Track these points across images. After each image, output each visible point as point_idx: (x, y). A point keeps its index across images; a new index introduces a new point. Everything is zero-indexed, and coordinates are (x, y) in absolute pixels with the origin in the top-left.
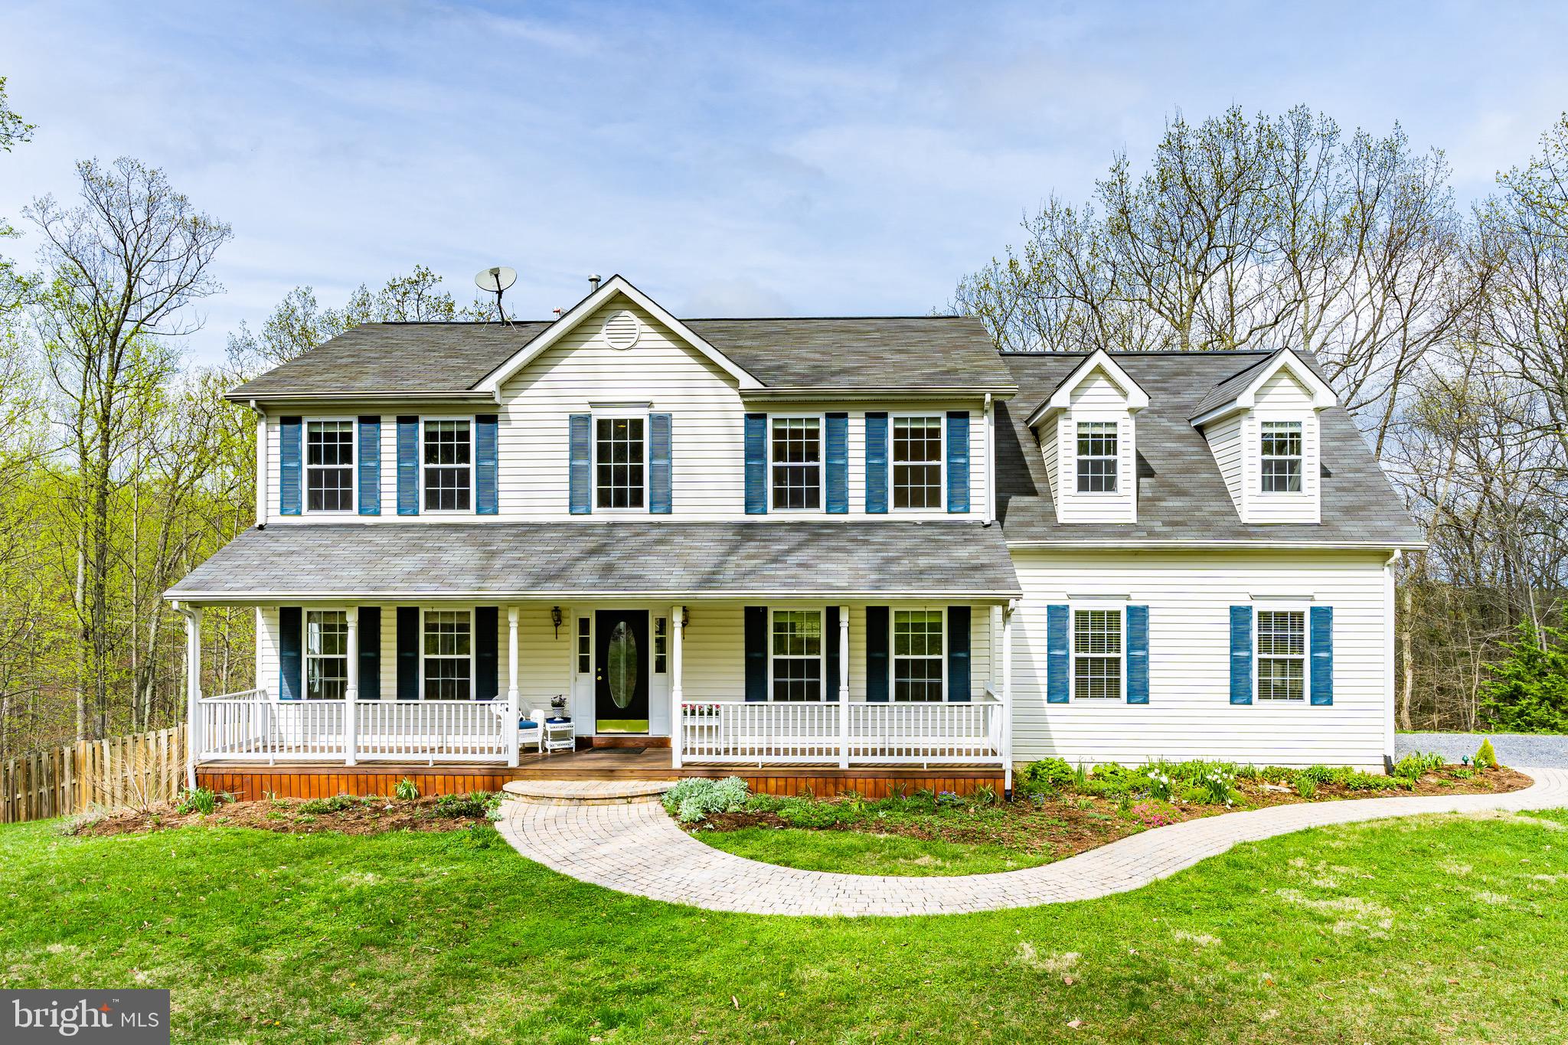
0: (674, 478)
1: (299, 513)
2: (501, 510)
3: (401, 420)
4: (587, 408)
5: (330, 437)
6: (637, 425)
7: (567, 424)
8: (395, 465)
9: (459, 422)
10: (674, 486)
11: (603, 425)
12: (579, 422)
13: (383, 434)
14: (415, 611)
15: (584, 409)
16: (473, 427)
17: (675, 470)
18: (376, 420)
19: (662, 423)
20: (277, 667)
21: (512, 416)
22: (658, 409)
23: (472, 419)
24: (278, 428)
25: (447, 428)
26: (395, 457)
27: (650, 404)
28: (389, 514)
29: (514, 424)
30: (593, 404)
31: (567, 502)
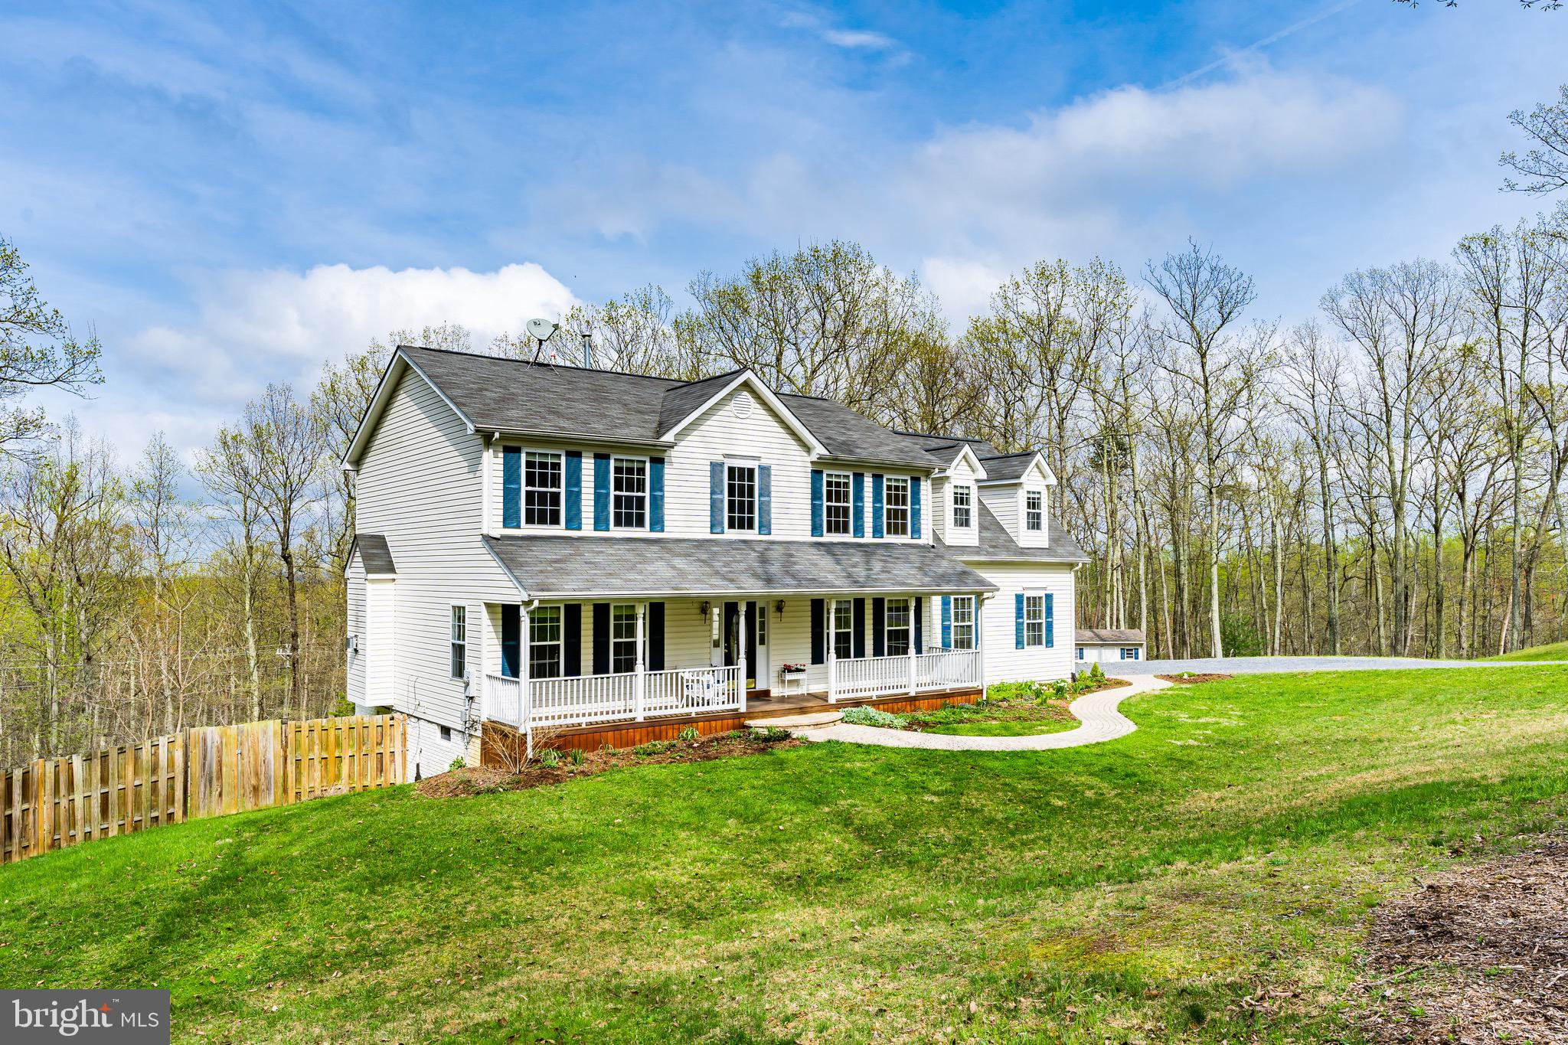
0: (773, 510)
1: (518, 527)
2: (666, 529)
3: (597, 456)
4: (722, 458)
5: (543, 465)
6: (751, 471)
7: (709, 468)
8: (592, 491)
9: (638, 461)
10: (773, 516)
11: (731, 470)
12: (716, 467)
13: (584, 466)
14: (607, 606)
15: (719, 459)
16: (648, 466)
17: (773, 505)
18: (579, 455)
19: (765, 470)
20: (500, 654)
21: (674, 460)
22: (764, 462)
23: (648, 460)
24: (501, 455)
25: (630, 465)
26: (592, 485)
27: (758, 458)
28: (588, 529)
29: (675, 466)
30: (726, 456)
31: (709, 525)
